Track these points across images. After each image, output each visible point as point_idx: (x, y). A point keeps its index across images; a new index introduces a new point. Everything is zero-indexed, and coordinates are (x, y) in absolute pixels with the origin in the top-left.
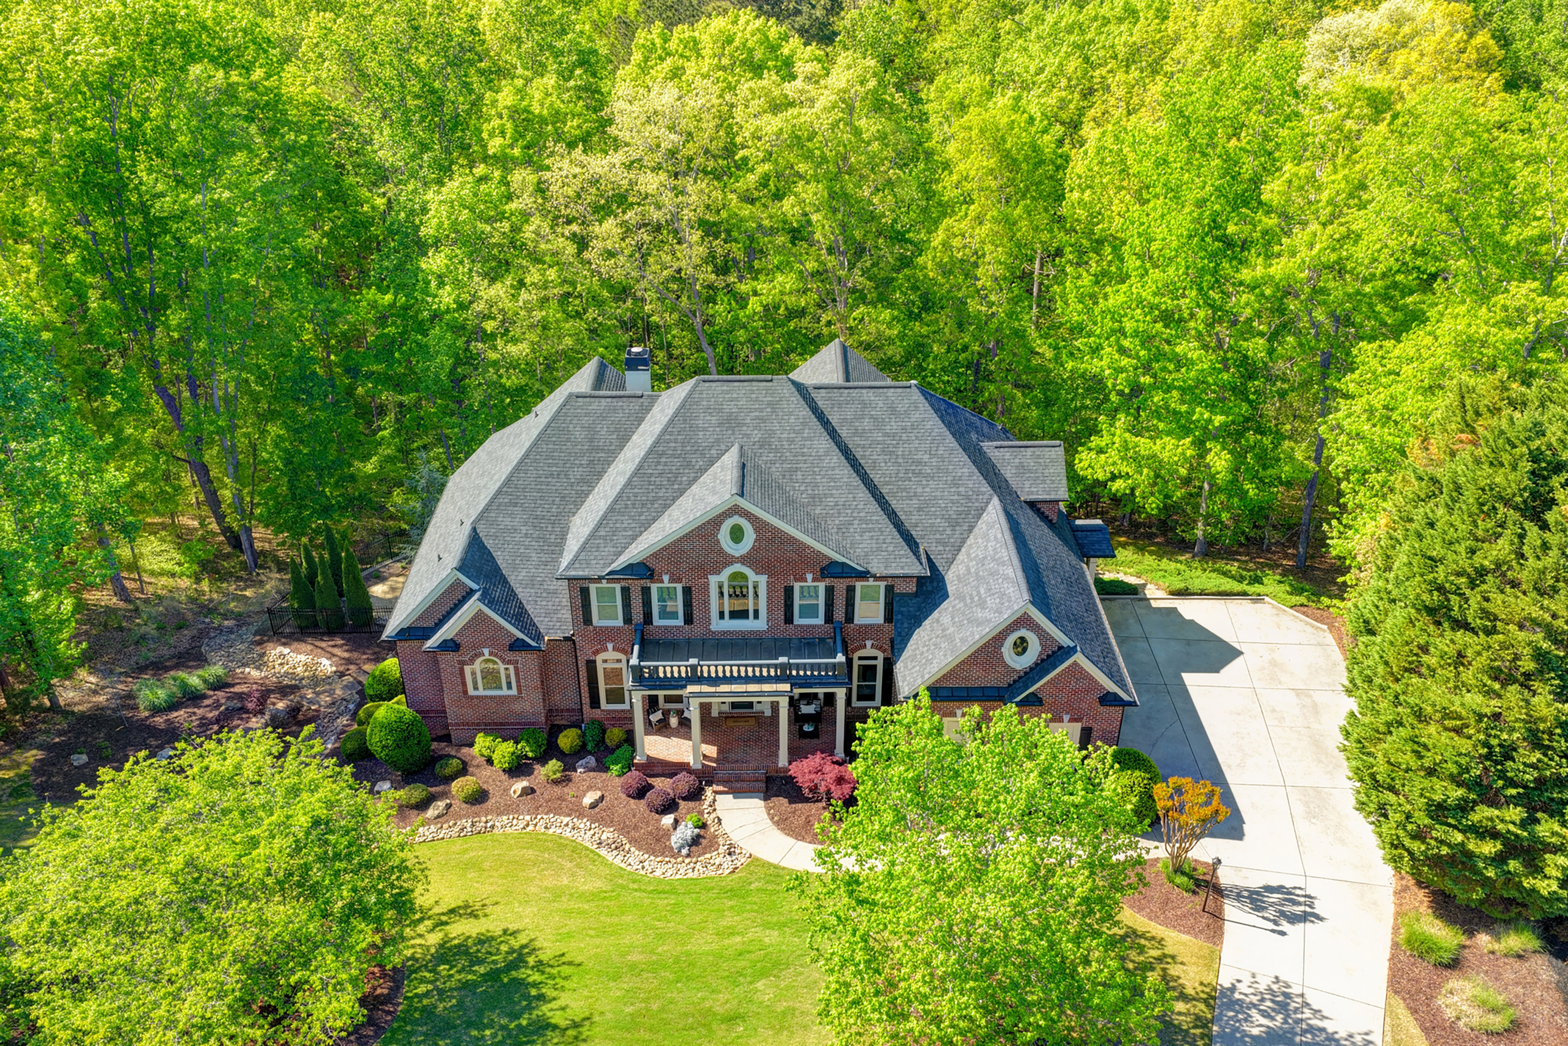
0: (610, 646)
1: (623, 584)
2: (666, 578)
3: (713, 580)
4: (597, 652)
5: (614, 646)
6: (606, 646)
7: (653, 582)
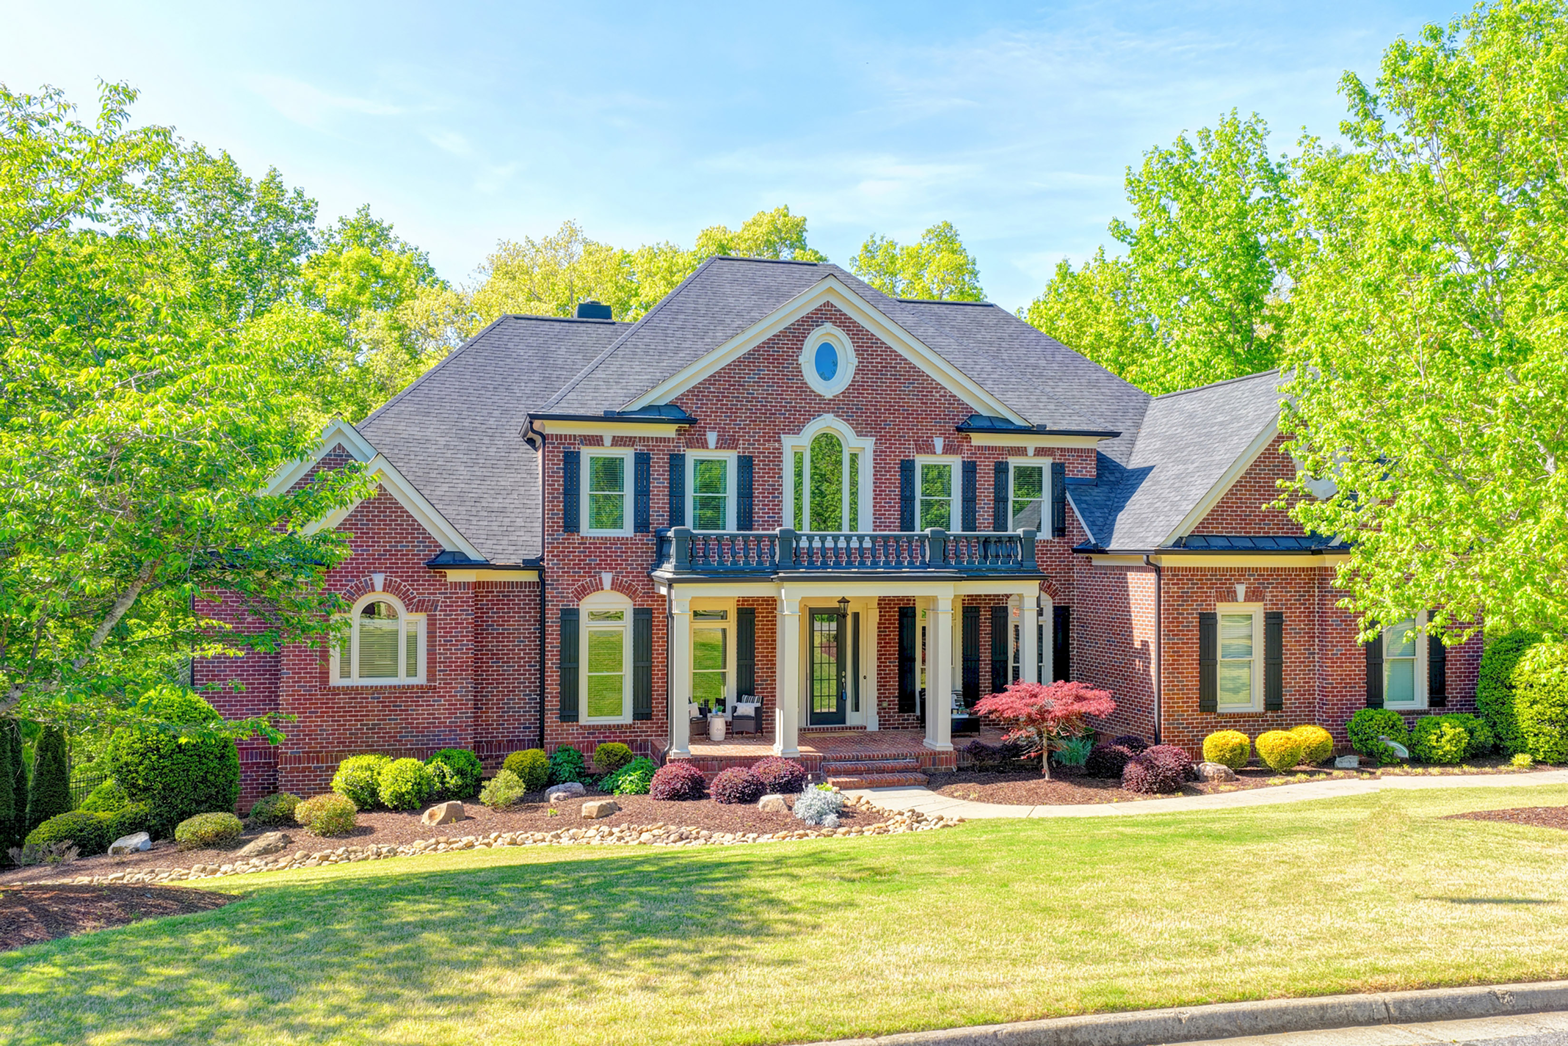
0: (607, 578)
1: (639, 447)
2: (712, 437)
3: (789, 442)
4: (582, 592)
5: (613, 580)
6: (600, 579)
7: (690, 444)
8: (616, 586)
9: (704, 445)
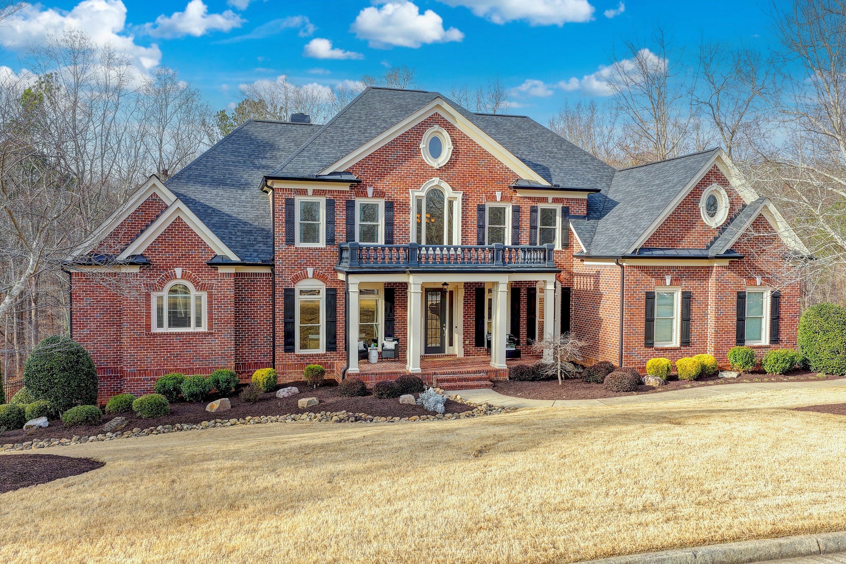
0: (310, 271)
1: (328, 196)
2: (370, 191)
3: (414, 194)
4: (296, 279)
5: (314, 272)
6: (307, 271)
7: (357, 195)
8: (316, 276)
9: (366, 195)
